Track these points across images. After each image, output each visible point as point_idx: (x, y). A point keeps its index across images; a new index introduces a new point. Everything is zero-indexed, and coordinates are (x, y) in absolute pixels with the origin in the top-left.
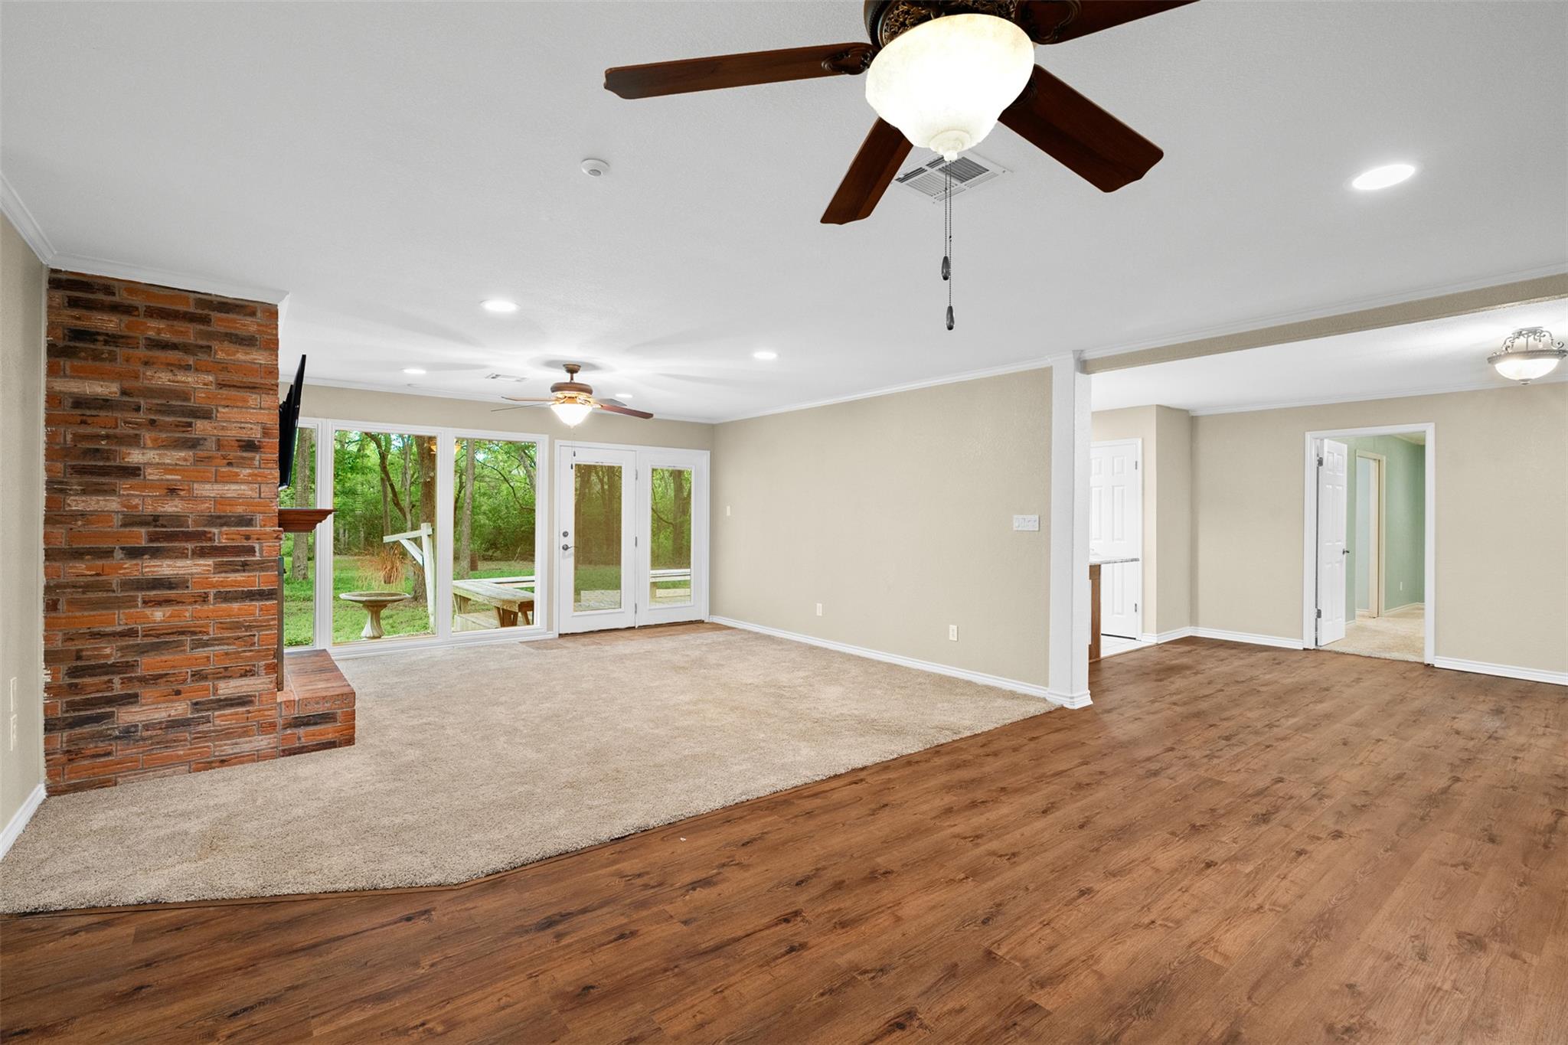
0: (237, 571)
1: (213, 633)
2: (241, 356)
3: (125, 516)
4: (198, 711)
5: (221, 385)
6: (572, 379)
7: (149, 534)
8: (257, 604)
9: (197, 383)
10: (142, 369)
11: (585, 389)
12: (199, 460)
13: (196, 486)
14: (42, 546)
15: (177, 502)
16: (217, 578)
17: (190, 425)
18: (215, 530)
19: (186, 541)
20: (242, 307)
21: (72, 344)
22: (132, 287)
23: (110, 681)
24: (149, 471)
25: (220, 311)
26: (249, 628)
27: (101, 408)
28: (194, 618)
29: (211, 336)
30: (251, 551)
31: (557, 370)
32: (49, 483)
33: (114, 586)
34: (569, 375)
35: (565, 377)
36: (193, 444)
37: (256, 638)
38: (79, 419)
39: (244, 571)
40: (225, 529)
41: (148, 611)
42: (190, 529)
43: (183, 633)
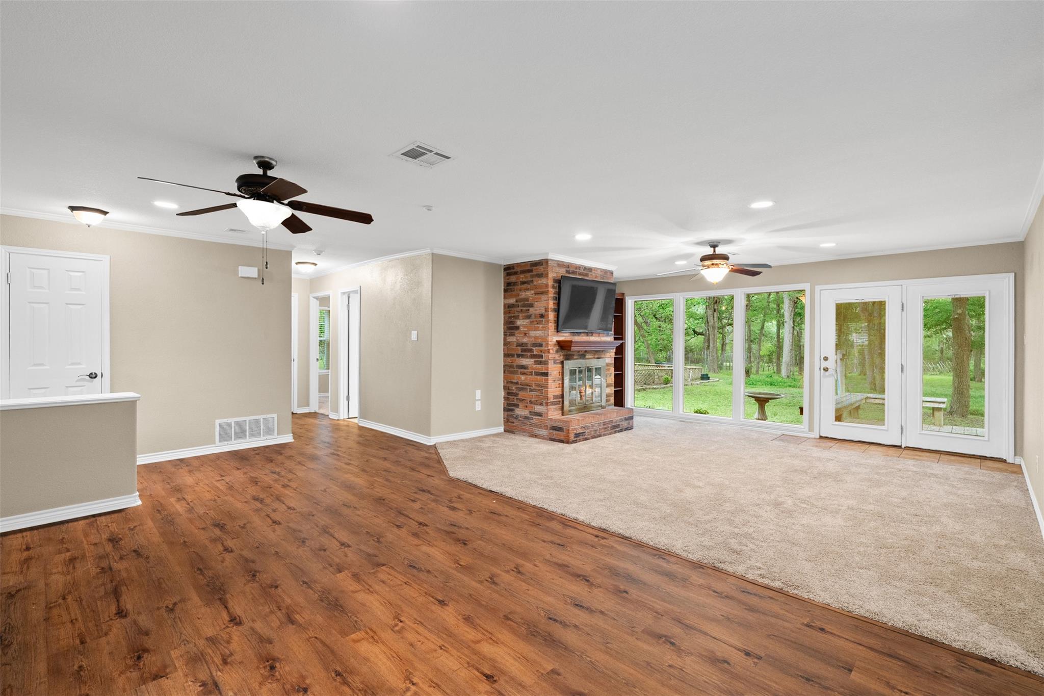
0: (539, 364)
1: (534, 387)
2: (540, 282)
3: (517, 343)
4: (531, 415)
5: (536, 294)
6: (714, 251)
7: (522, 349)
8: (544, 377)
9: (530, 294)
10: (519, 292)
11: (725, 257)
12: (532, 322)
13: (530, 332)
14: (503, 353)
15: (526, 338)
16: (534, 366)
17: (529, 310)
18: (534, 348)
19: (528, 352)
20: (539, 263)
21: (508, 288)
22: (518, 265)
23: (514, 399)
24: (521, 327)
25: (535, 266)
26: (542, 387)
27: (512, 307)
28: (530, 381)
29: (532, 276)
30: (541, 357)
31: (705, 247)
32: (504, 332)
33: (515, 367)
34: (712, 249)
35: (710, 251)
36: (529, 317)
37: (543, 391)
38: (508, 312)
39: (540, 364)
40: (536, 348)
41: (521, 376)
42: (529, 348)
43: (527, 385)
